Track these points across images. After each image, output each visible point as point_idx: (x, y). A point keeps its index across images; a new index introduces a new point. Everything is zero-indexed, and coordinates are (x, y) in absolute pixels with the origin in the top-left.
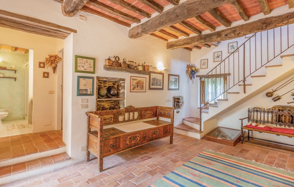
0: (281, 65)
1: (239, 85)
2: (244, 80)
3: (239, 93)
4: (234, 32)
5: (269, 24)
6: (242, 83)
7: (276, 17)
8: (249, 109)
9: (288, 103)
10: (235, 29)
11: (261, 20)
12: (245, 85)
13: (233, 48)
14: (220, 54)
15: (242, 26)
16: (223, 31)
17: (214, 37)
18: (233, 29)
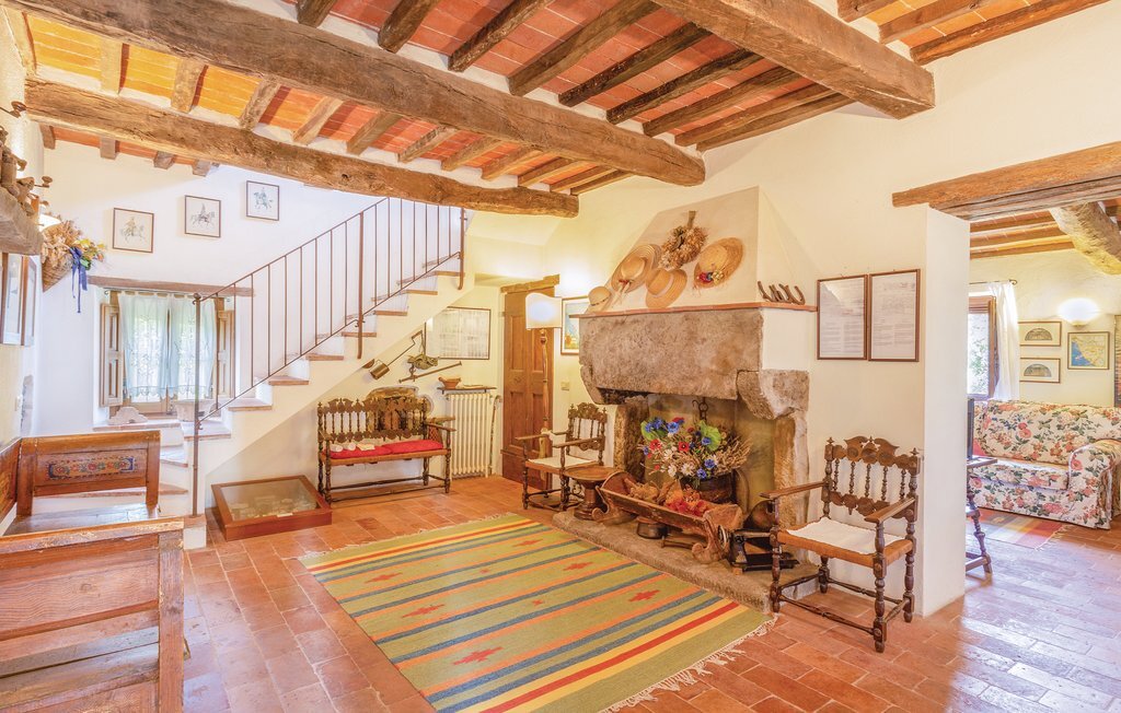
0: (436, 293)
1: (345, 335)
2: (360, 322)
3: (340, 358)
4: (370, 176)
5: (449, 195)
6: (353, 328)
7: (461, 185)
8: (320, 405)
9: (400, 381)
10: (372, 170)
11: (433, 176)
12: (360, 335)
13: (265, 204)
14: (211, 208)
15: (392, 169)
16: (338, 159)
17: (304, 164)
18: (367, 168)
